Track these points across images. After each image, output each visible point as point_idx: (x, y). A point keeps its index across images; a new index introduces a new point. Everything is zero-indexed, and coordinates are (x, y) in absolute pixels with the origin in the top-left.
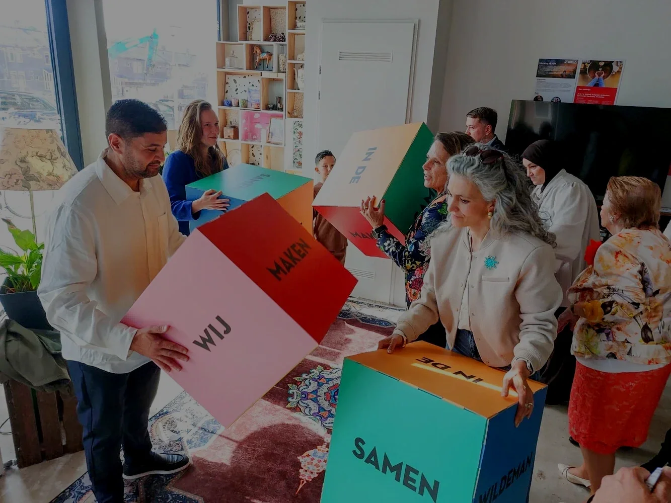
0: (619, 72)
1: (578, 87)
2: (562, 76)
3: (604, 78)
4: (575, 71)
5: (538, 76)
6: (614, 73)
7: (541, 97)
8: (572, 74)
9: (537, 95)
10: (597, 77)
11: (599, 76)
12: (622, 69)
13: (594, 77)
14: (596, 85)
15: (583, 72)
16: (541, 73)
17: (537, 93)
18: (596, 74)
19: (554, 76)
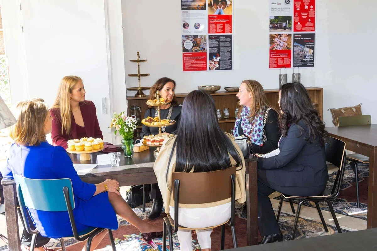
0: (231, 5)
1: (209, 16)
2: (198, 9)
3: (223, 8)
4: (205, 5)
5: (182, 9)
6: (228, 6)
7: (187, 23)
8: (203, 7)
9: (184, 22)
10: (219, 8)
11: (220, 7)
12: (232, 2)
13: (217, 8)
14: (220, 13)
15: (210, 5)
16: (184, 7)
17: (184, 21)
18: (218, 6)
19: (193, 9)
